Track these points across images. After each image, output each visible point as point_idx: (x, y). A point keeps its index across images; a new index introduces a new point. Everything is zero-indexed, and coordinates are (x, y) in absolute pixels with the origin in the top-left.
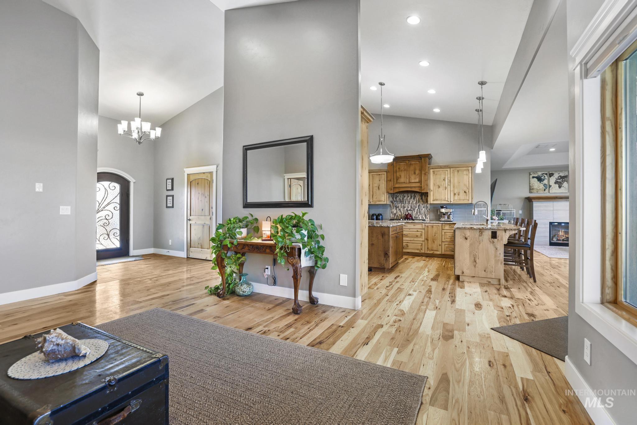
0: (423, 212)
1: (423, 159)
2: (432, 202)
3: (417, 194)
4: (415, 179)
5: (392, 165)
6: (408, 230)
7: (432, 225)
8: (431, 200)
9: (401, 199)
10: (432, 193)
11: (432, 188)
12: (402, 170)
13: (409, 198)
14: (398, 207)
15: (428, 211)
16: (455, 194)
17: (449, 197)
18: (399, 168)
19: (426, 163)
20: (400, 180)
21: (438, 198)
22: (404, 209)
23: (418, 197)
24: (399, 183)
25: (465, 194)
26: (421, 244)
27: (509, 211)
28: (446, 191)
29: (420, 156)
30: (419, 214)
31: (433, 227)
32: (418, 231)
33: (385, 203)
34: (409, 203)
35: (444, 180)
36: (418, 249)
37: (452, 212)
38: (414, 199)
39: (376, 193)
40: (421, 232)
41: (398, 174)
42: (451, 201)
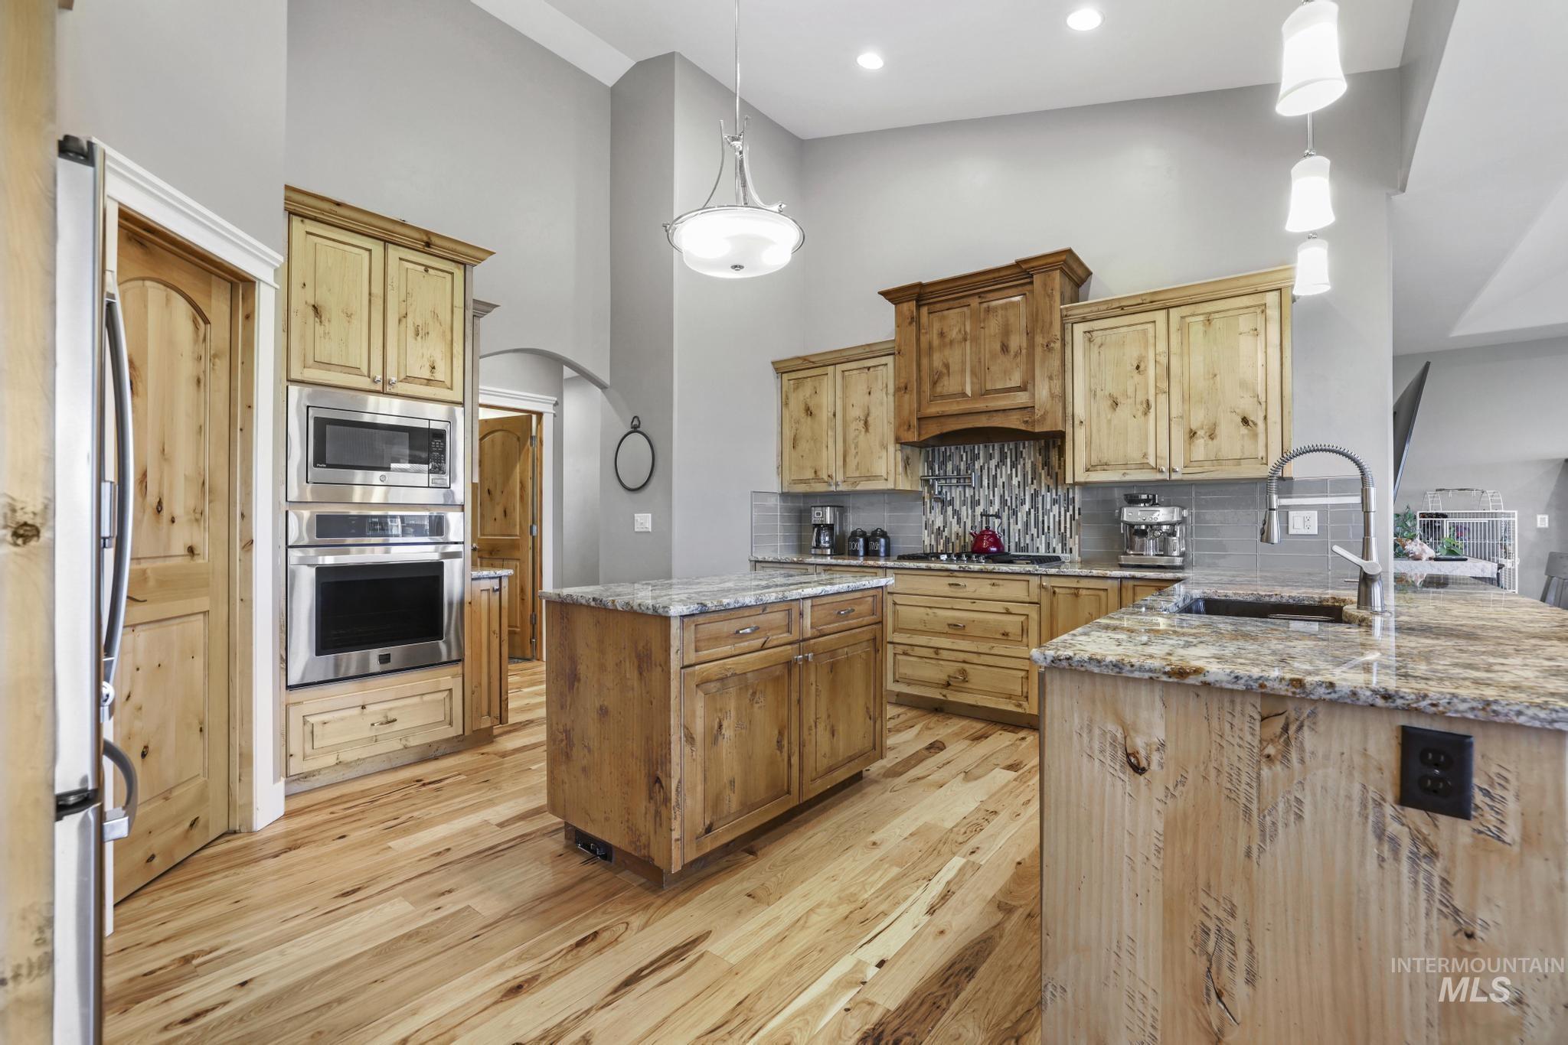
0: (1050, 521)
1: (1037, 279)
2: (1081, 477)
3: (1027, 443)
4: (1007, 373)
5: (911, 323)
6: (967, 605)
7: (1073, 583)
8: (1078, 465)
9: (963, 466)
10: (1081, 435)
11: (1080, 410)
12: (951, 342)
13: (993, 463)
14: (951, 502)
15: (1073, 518)
16: (1193, 434)
17: (1164, 451)
18: (942, 334)
19: (1051, 296)
20: (946, 383)
21: (1108, 456)
22: (974, 511)
23: (1030, 456)
24: (942, 397)
25: (1244, 430)
26: (1023, 674)
27: (1484, 515)
28: (1147, 421)
29: (1024, 266)
30: (1034, 531)
31: (1077, 595)
32: (1008, 612)
33: (890, 486)
34: (995, 485)
35: (1138, 367)
36: (1010, 697)
37: (1179, 523)
38: (1014, 465)
39: (856, 447)
40: (1023, 618)
41: (937, 361)
42: (1171, 470)
